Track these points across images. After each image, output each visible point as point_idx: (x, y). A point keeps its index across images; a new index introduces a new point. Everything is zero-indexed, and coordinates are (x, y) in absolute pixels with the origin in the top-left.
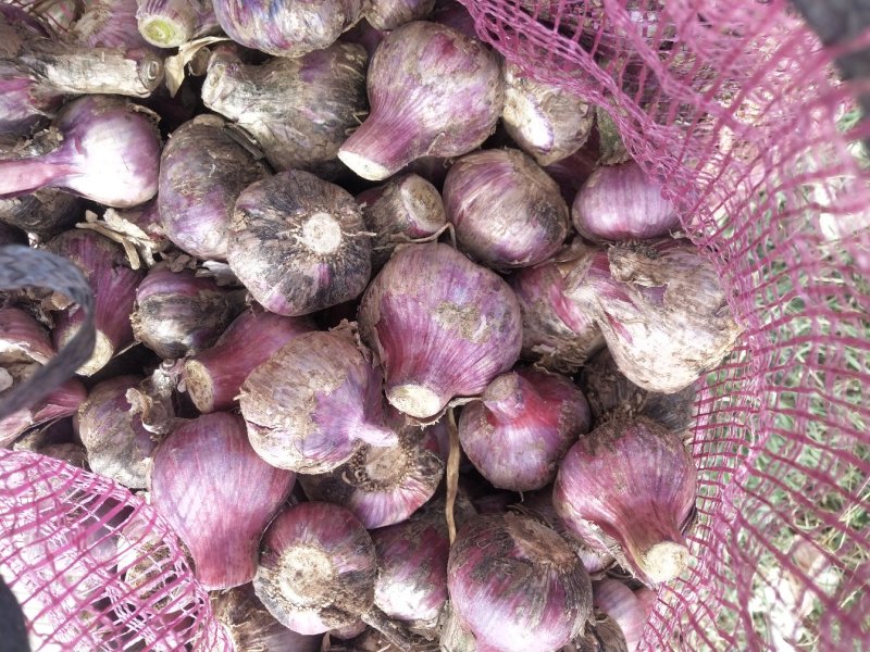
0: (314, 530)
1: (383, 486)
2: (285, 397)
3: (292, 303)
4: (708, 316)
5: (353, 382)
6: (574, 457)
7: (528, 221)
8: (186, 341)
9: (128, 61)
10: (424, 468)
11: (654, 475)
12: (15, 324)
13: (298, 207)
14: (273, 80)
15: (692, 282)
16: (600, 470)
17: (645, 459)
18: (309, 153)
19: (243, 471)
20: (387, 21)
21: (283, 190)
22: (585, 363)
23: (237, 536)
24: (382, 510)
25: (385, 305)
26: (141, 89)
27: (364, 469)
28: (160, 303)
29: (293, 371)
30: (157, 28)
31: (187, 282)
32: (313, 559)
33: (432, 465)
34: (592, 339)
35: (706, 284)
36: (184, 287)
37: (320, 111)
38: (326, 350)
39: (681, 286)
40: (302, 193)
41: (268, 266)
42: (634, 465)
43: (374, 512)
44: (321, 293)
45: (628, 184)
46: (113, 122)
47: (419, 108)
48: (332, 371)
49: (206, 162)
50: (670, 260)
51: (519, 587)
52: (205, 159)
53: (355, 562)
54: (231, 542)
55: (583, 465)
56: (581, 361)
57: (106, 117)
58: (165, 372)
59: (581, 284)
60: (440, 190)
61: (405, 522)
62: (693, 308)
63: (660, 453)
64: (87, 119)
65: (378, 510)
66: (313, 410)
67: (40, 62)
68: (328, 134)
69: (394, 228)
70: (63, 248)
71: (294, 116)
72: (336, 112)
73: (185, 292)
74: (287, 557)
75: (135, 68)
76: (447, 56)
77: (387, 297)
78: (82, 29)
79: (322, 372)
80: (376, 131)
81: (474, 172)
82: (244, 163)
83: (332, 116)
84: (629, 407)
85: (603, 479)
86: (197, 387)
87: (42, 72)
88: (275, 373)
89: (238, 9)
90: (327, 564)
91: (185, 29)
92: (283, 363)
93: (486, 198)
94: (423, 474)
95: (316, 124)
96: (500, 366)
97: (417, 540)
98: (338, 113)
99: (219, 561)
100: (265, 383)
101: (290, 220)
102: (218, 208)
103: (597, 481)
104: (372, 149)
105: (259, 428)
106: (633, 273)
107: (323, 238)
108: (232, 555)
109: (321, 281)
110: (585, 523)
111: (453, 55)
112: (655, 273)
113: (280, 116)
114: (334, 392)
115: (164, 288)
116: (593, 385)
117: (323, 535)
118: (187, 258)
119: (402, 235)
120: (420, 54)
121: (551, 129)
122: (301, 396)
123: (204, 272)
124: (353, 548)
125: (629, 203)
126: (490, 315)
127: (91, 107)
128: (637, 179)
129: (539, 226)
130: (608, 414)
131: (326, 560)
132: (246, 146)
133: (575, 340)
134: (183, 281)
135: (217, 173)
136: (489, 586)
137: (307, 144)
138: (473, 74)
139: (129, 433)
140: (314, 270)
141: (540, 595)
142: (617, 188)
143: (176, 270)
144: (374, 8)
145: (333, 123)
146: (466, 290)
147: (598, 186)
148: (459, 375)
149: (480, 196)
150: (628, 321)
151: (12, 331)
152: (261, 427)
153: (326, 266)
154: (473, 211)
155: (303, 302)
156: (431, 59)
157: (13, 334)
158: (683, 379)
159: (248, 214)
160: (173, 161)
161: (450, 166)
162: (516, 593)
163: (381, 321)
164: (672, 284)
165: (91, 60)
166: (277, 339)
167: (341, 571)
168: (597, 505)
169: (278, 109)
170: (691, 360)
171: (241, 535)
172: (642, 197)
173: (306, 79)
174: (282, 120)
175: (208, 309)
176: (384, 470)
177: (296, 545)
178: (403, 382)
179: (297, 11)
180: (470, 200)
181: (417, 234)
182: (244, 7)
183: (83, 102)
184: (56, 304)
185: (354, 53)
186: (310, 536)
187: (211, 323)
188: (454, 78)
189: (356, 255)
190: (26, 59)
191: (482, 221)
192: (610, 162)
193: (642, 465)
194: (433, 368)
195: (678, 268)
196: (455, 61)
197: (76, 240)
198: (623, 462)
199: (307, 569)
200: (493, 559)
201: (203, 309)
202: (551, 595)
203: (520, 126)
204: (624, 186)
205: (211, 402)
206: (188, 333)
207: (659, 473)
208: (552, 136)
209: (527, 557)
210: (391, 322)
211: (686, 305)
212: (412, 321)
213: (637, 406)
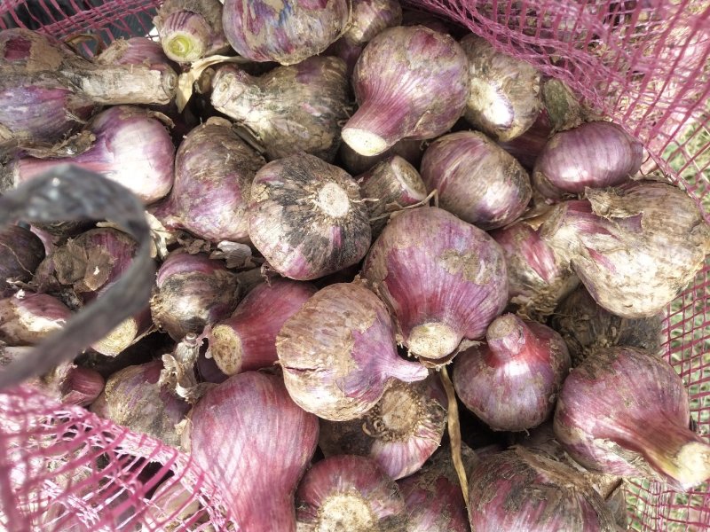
0: (348, 478)
1: (399, 435)
2: (327, 337)
3: (311, 263)
4: (684, 234)
5: (382, 322)
6: (573, 385)
7: (505, 181)
8: (204, 317)
9: (153, 72)
10: (433, 417)
11: (656, 389)
12: (50, 305)
13: (312, 179)
14: (274, 84)
15: (664, 208)
16: (605, 390)
17: (644, 375)
18: (308, 142)
19: (279, 422)
20: (365, 34)
21: (297, 164)
22: (555, 311)
23: (277, 490)
24: (400, 459)
25: (391, 260)
26: (162, 95)
27: (381, 419)
28: (182, 281)
29: (329, 313)
30: (179, 42)
31: (204, 262)
32: (352, 507)
33: (439, 413)
34: (560, 287)
35: (676, 208)
36: (202, 266)
37: (317, 106)
38: (354, 294)
39: (654, 212)
40: (313, 168)
41: (290, 229)
42: (635, 381)
43: (393, 461)
44: (335, 254)
45: (587, 140)
46: (139, 124)
47: (409, 90)
48: (364, 311)
49: (222, 152)
50: (639, 194)
51: (555, 510)
52: (220, 148)
53: (391, 506)
54: (272, 496)
55: (586, 388)
56: (551, 309)
57: (132, 120)
58: (188, 344)
59: (561, 225)
60: (418, 169)
61: (418, 473)
62: (670, 229)
63: (655, 369)
64: (116, 123)
65: (397, 461)
66: (351, 347)
67: (77, 76)
68: (324, 125)
69: (387, 200)
70: (88, 242)
71: (295, 111)
72: (330, 106)
73: (202, 271)
74: (325, 508)
75: (159, 77)
76: (430, 45)
77: (394, 251)
78: (106, 58)
79: (356, 312)
80: (374, 110)
81: (453, 145)
82: (251, 155)
83: (327, 109)
84: (606, 341)
85: (610, 398)
86: (225, 351)
87: (78, 84)
88: (312, 317)
89: (251, 19)
90: (366, 510)
91: (202, 43)
92: (317, 308)
93: (468, 163)
94: (433, 421)
95: (314, 116)
96: (497, 309)
97: (432, 488)
98: (332, 107)
99: (263, 515)
100: (304, 326)
101: (307, 188)
102: (234, 190)
103: (605, 401)
104: (374, 123)
105: (299, 371)
106: (608, 209)
107: (335, 204)
108: (275, 509)
109: (335, 244)
110: (599, 442)
111: (435, 45)
112: (628, 206)
113: (282, 112)
114: (368, 330)
115: (183, 267)
116: (566, 328)
117: (358, 481)
118: (202, 242)
119: (395, 203)
120: (407, 45)
121: (511, 108)
122: (340, 335)
123: (218, 253)
124: (388, 493)
125: (591, 156)
126: (487, 259)
127: (118, 114)
128: (595, 134)
129: (513, 185)
130: (587, 350)
131: (365, 506)
132: (251, 142)
133: (545, 289)
134: (200, 261)
135: (231, 161)
136: (525, 513)
137: (306, 135)
138: (451, 59)
139: (158, 404)
140: (330, 232)
141: (576, 516)
142: (578, 145)
143: (193, 252)
144: (355, 24)
145: (328, 116)
146: (464, 240)
147: (561, 146)
148: (468, 315)
149: (462, 163)
150: (610, 251)
151: (47, 311)
152: (304, 370)
153: (339, 229)
154: (456, 177)
155: (320, 262)
156: (418, 48)
157: (50, 313)
158: (663, 298)
159: (269, 186)
160: (191, 154)
161: (425, 147)
162: (553, 516)
163: (390, 275)
164: (646, 212)
165: (121, 73)
166: (293, 303)
167: (380, 515)
168: (608, 423)
169: (281, 107)
170: (672, 278)
171: (280, 490)
172: (603, 148)
173: (302, 82)
174: (284, 115)
175: (223, 286)
176: (398, 420)
177: (334, 494)
178: (422, 322)
179: (302, 17)
180: (453, 168)
181: (408, 202)
182: (257, 17)
183: (110, 111)
184: (88, 284)
185: (337, 62)
186: (345, 484)
187: (226, 299)
188: (437, 62)
189: (361, 220)
190: (65, 73)
191: (466, 184)
192: (566, 128)
193: (643, 380)
194: (447, 308)
195: (649, 199)
196: (436, 50)
197: (99, 235)
198: (624, 381)
199: (348, 518)
200: (522, 488)
201: (219, 285)
202: (585, 516)
203: (482, 110)
204: (584, 142)
205: (239, 363)
206: (207, 308)
207: (660, 386)
208: (513, 113)
209: (552, 482)
210: (399, 274)
211: (664, 227)
212: (421, 270)
213: (612, 339)
